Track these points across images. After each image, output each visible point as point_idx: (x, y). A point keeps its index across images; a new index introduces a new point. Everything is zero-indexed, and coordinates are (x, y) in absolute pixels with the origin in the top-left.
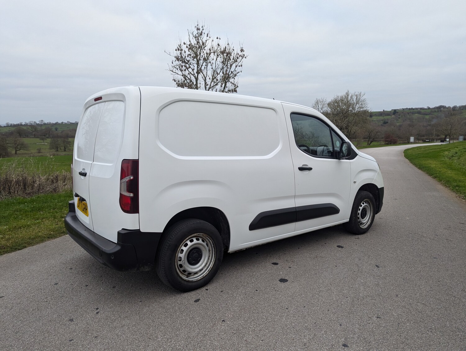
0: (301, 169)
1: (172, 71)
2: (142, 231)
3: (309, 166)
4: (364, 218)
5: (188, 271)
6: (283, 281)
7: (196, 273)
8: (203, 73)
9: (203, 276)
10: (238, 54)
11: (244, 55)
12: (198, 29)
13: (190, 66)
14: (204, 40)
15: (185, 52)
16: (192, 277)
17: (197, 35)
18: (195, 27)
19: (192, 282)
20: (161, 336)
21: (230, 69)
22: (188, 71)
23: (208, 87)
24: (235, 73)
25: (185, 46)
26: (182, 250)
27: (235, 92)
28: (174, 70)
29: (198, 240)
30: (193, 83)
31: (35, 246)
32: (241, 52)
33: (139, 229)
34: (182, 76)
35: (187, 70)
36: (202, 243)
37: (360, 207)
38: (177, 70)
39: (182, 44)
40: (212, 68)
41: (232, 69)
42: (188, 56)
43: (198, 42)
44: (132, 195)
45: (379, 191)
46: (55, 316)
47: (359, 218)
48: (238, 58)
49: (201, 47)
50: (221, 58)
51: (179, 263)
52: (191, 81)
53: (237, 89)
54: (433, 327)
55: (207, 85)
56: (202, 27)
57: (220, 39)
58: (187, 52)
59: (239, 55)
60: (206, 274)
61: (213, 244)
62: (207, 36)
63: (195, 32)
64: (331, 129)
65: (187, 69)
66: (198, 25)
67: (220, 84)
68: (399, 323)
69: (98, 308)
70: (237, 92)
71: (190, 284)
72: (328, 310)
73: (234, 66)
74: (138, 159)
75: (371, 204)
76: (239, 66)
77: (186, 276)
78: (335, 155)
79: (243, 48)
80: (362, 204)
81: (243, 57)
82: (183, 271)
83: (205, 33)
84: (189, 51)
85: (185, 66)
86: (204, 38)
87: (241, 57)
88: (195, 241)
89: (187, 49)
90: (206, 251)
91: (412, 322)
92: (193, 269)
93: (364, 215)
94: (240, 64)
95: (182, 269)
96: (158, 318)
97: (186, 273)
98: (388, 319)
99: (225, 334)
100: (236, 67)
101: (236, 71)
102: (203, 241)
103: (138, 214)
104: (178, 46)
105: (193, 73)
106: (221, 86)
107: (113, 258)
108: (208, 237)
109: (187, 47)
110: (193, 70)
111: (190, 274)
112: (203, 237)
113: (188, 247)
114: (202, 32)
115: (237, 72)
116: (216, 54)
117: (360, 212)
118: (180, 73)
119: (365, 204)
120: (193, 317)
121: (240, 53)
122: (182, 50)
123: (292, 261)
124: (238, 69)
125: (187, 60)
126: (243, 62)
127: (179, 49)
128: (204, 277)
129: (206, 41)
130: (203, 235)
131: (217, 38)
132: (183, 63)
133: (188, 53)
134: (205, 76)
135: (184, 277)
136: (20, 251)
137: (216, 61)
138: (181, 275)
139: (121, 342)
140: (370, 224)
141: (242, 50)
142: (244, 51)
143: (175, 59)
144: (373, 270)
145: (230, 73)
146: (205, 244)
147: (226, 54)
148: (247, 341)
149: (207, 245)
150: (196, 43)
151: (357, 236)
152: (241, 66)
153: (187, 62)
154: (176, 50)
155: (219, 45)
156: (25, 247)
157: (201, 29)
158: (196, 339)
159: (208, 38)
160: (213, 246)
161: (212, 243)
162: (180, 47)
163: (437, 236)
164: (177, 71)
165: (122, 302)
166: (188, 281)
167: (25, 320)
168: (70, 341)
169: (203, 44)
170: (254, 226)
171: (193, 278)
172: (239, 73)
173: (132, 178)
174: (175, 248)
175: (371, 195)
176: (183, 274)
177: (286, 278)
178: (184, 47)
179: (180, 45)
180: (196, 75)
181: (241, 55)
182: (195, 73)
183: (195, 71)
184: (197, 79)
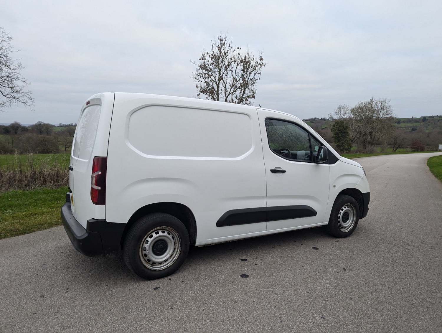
0: (273, 171)
1: (196, 78)
2: (108, 221)
3: (283, 169)
4: (346, 222)
5: (153, 261)
6: (244, 276)
7: (161, 263)
8: (223, 80)
9: (168, 266)
10: (257, 63)
11: (263, 63)
12: (221, 40)
13: (213, 73)
14: (226, 50)
15: (208, 61)
16: (157, 266)
17: (220, 45)
18: (219, 38)
19: (155, 271)
20: (111, 317)
21: (249, 76)
22: (211, 78)
23: (227, 93)
24: (253, 80)
25: (208, 55)
26: (148, 241)
27: (253, 98)
28: (198, 77)
29: (163, 232)
30: (215, 90)
31: (42, 231)
32: (260, 60)
33: (105, 219)
34: (205, 83)
35: (209, 78)
36: (168, 236)
37: (341, 211)
38: (200, 77)
39: (206, 54)
40: (232, 76)
41: (251, 77)
42: (211, 65)
43: (221, 52)
44: (99, 188)
45: (363, 196)
46: (31, 292)
47: (339, 222)
48: (257, 66)
49: (224, 57)
50: (241, 66)
51: (144, 252)
52: (213, 88)
53: (255, 95)
54: (375, 332)
55: (227, 91)
56: (225, 38)
57: (240, 49)
58: (209, 61)
59: (259, 63)
60: (171, 265)
61: (179, 237)
62: (229, 46)
63: (218, 43)
64: (309, 134)
65: (210, 76)
66: (221, 36)
67: (239, 90)
68: (341, 325)
69: (69, 288)
70: (255, 98)
71: (154, 273)
72: (276, 307)
73: (253, 73)
74: (107, 157)
75: (353, 208)
76: (258, 74)
77: (151, 265)
78: (313, 159)
79: (262, 57)
80: (343, 208)
81: (261, 65)
82: (147, 260)
83: (227, 44)
84: (212, 60)
85: (208, 74)
86: (226, 48)
87: (260, 66)
88: (161, 233)
89: (210, 58)
90: (172, 243)
91: (355, 325)
92: (157, 259)
93: (346, 218)
94: (259, 72)
95: (146, 258)
96: (116, 301)
97: (151, 263)
98: (332, 320)
99: (167, 320)
100: (255, 74)
101: (254, 78)
102: (169, 234)
103: (105, 206)
104: (202, 56)
105: (215, 81)
106: (241, 93)
107: (81, 244)
108: (173, 230)
109: (210, 56)
110: (215, 77)
111: (154, 264)
112: (169, 230)
113: (153, 238)
114: (224, 43)
115: (256, 79)
116: (236, 62)
117: (341, 216)
118: (203, 80)
119: (347, 208)
120: (146, 303)
121: (260, 62)
122: (205, 59)
123: (261, 258)
124: (257, 76)
125: (210, 68)
126: (262, 70)
127: (203, 58)
128: (168, 268)
129: (228, 51)
130: (169, 228)
131: (238, 48)
132: (207, 71)
133: (211, 62)
134: (225, 83)
135: (149, 266)
136: (28, 234)
137: (237, 70)
138: (144, 263)
139: (75, 319)
140: (352, 228)
141: (261, 59)
142: (263, 60)
143: (200, 67)
144: (338, 273)
145: (249, 79)
146: (170, 237)
147: (245, 62)
148: (185, 328)
149: (173, 238)
150: (219, 52)
151: (337, 240)
152: (260, 73)
153: (210, 70)
154: (200, 59)
155: (239, 54)
156: (34, 231)
157: (224, 40)
158: (140, 322)
159: (230, 48)
160: (178, 239)
161: (177, 236)
162: (204, 57)
163: (423, 244)
164: (200, 79)
165: (91, 284)
166: (152, 270)
167: (6, 293)
168: (34, 314)
169: (225, 54)
170: (221, 223)
171: (157, 268)
172: (257, 80)
173: (100, 173)
174: (140, 238)
175: (354, 200)
176: (148, 263)
177: (248, 274)
178: (207, 57)
179: (204, 55)
180: (218, 82)
181: (260, 63)
182: (217, 80)
183: (217, 78)
184: (218, 86)
